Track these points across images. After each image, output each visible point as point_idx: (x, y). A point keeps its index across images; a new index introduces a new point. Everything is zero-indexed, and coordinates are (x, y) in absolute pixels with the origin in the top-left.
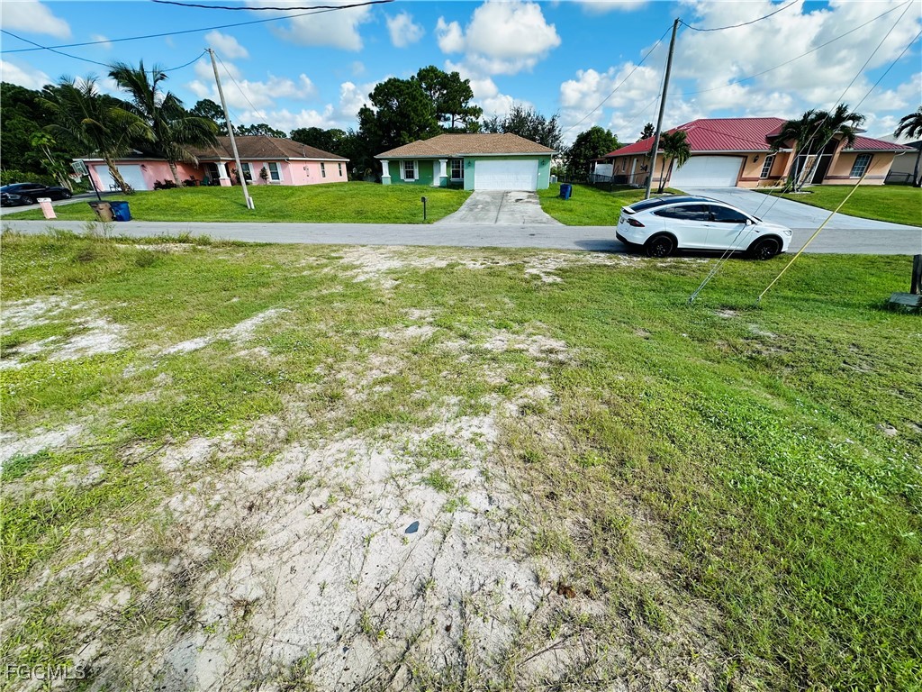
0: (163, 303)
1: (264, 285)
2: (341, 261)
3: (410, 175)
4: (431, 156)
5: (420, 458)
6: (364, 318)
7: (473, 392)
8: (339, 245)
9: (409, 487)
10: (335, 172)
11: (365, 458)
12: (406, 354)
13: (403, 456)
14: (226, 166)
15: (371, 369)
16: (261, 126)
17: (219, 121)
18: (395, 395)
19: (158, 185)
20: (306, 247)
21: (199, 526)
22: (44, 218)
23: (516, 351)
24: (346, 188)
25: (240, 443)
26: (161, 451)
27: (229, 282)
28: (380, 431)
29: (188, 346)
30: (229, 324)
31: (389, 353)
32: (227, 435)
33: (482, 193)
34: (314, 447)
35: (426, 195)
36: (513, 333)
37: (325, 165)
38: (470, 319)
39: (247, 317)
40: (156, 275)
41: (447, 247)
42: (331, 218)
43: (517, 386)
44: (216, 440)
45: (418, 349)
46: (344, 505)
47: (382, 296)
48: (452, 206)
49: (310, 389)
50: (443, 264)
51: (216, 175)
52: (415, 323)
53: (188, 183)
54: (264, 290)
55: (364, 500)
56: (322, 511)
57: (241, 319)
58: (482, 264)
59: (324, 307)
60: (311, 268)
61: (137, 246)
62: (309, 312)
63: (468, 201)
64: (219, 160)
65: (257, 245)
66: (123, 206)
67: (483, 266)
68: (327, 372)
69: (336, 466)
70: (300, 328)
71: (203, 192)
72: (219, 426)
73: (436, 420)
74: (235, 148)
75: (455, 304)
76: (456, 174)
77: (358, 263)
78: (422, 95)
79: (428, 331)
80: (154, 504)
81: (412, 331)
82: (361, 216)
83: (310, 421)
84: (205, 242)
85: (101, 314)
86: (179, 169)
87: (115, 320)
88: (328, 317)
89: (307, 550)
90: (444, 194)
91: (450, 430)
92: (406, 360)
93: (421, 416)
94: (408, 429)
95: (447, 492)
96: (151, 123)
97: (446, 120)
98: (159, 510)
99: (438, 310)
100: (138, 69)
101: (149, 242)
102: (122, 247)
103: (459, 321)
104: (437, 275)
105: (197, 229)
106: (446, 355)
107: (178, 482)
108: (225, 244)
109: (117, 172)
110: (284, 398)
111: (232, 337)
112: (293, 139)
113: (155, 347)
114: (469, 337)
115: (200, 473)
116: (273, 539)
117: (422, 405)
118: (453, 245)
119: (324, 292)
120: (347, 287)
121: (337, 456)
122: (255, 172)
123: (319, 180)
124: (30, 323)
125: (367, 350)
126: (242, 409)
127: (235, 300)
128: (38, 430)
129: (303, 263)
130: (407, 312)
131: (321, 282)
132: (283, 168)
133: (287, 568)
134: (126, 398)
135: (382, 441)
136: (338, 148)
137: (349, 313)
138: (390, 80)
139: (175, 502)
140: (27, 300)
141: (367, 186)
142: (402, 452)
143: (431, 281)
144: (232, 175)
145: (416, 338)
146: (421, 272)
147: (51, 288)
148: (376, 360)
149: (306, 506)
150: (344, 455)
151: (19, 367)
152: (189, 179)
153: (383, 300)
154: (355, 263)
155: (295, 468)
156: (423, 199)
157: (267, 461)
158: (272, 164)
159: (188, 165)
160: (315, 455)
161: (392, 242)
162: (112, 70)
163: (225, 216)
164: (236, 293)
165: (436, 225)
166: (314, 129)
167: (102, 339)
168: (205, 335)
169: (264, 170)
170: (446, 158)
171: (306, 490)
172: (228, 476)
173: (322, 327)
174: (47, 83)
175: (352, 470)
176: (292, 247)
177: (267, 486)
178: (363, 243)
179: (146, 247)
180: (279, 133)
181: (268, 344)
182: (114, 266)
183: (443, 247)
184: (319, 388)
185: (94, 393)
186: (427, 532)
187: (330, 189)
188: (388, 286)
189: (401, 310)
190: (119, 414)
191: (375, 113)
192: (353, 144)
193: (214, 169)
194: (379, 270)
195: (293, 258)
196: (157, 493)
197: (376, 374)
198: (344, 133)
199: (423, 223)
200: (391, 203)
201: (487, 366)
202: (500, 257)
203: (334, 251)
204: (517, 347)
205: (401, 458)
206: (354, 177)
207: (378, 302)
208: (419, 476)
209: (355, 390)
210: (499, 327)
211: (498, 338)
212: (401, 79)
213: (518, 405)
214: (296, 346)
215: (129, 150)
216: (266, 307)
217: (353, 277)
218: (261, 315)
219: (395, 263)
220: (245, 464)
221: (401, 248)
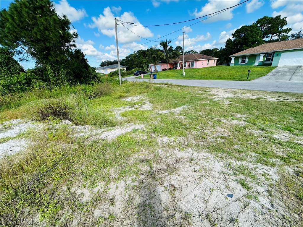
0: (160, 100)
1: (185, 98)
2: (210, 93)
3: (243, 61)
4: (256, 53)
5: (236, 171)
6: (216, 113)
7: (265, 154)
8: (210, 87)
9: (230, 180)
10: (212, 63)
11: (213, 162)
12: (232, 130)
13: (228, 167)
14: (180, 64)
15: (217, 132)
16: (191, 51)
17: (181, 51)
18: (226, 144)
19: (163, 70)
20: (198, 88)
21: (164, 160)
22: (141, 78)
23: (294, 143)
24: (215, 68)
25: (175, 142)
26: (158, 137)
27: (175, 96)
28: (219, 155)
29: (164, 112)
30: (174, 108)
31: (225, 128)
32: (172, 139)
33: (283, 67)
34: (196, 151)
35: (250, 69)
36: (294, 134)
37: (209, 61)
38: (267, 123)
39: (179, 107)
40: (160, 92)
41: (258, 91)
42: (208, 78)
43: (294, 161)
44: (169, 139)
45: (238, 130)
46: (204, 174)
47: (224, 107)
48: (263, 73)
49: (195, 133)
50: (254, 97)
51: (177, 66)
52: (237, 119)
53: (170, 69)
54: (184, 100)
55: (211, 176)
56: (197, 172)
57: (177, 107)
58: (277, 99)
59: (202, 107)
60: (199, 94)
61: (157, 85)
62: (197, 108)
63: (273, 71)
64: (178, 62)
65: (184, 86)
66: (155, 75)
67: (278, 100)
68: (201, 129)
69: (202, 160)
70: (194, 113)
71: (173, 71)
72: (170, 135)
73: (245, 160)
74: (184, 59)
75: (258, 115)
76: (268, 60)
77: (216, 94)
78: (257, 29)
79: (243, 124)
80: (156, 150)
81: (235, 122)
82: (219, 78)
83: (195, 142)
84: (171, 85)
85: (148, 100)
86: (169, 65)
87: (150, 103)
88: (203, 111)
89: (192, 182)
90: (260, 68)
91: (251, 166)
92: (231, 132)
93: (237, 155)
94: (231, 158)
95: (248, 190)
96: (165, 54)
97: (267, 37)
98: (156, 151)
99: (248, 116)
100: (165, 41)
101: (159, 84)
102: (154, 85)
103: (260, 122)
104: (251, 102)
105: (170, 81)
106: (251, 135)
107: (161, 146)
108: (176, 85)
109: (156, 67)
110: (187, 133)
111: (175, 112)
112: (200, 53)
113: (157, 111)
114: (265, 130)
115: (165, 146)
116: (182, 173)
117: (238, 152)
118: (261, 90)
119: (203, 102)
120: (211, 102)
121: (203, 157)
122: (187, 65)
123: (207, 66)
124: (137, 101)
125: (216, 125)
126: (177, 133)
127: (176, 101)
128: (137, 124)
129: (197, 92)
130: (234, 114)
131: (202, 99)
132: (195, 63)
133: (185, 184)
134: (152, 122)
135: (219, 158)
136: (215, 55)
137: (211, 111)
138: (242, 27)
139: (160, 151)
140: (137, 96)
141: (224, 67)
142: (228, 166)
143: (247, 104)
144: (181, 66)
145: (237, 125)
146: (243, 100)
147: (141, 93)
148: (219, 129)
149: (192, 168)
150: (205, 158)
151: (134, 110)
152: (170, 68)
153: (224, 108)
154: (215, 94)
155: (190, 155)
156: (249, 71)
157: (181, 150)
158: (193, 62)
159: (171, 64)
160: (195, 154)
161: (231, 87)
162: (160, 43)
163: (177, 77)
164: (177, 99)
165: (253, 81)
166: (208, 49)
167: (148, 107)
168: (168, 110)
169: (190, 64)
170: (264, 54)
171: (192, 164)
172: (172, 150)
173: (201, 113)
174: (148, 48)
175: (208, 164)
176: (194, 87)
177: (181, 157)
178: (218, 87)
179: (158, 85)
180: (196, 52)
181: (184, 116)
182: (152, 90)
183: (255, 91)
184: (198, 133)
185: (146, 119)
186: (237, 201)
187: (210, 69)
188: (227, 103)
189: (231, 113)
190: (150, 125)
191: (233, 40)
192: (221, 53)
193: (176, 64)
194: (223, 97)
195: (194, 91)
196: (156, 147)
197: (219, 134)
198: (218, 49)
199: (246, 80)
200: (233, 73)
201: (274, 146)
202: (289, 97)
203: (208, 89)
204: (296, 141)
205: (227, 168)
206: (219, 64)
207: (222, 109)
208: (235, 178)
209: (210, 137)
210: (285, 129)
211: (283, 134)
212: (248, 25)
213: (294, 170)
214: (192, 118)
215: (159, 61)
216: (184, 105)
217: (213, 99)
218: (183, 107)
219: (231, 95)
220: (176, 148)
221: (234, 90)
